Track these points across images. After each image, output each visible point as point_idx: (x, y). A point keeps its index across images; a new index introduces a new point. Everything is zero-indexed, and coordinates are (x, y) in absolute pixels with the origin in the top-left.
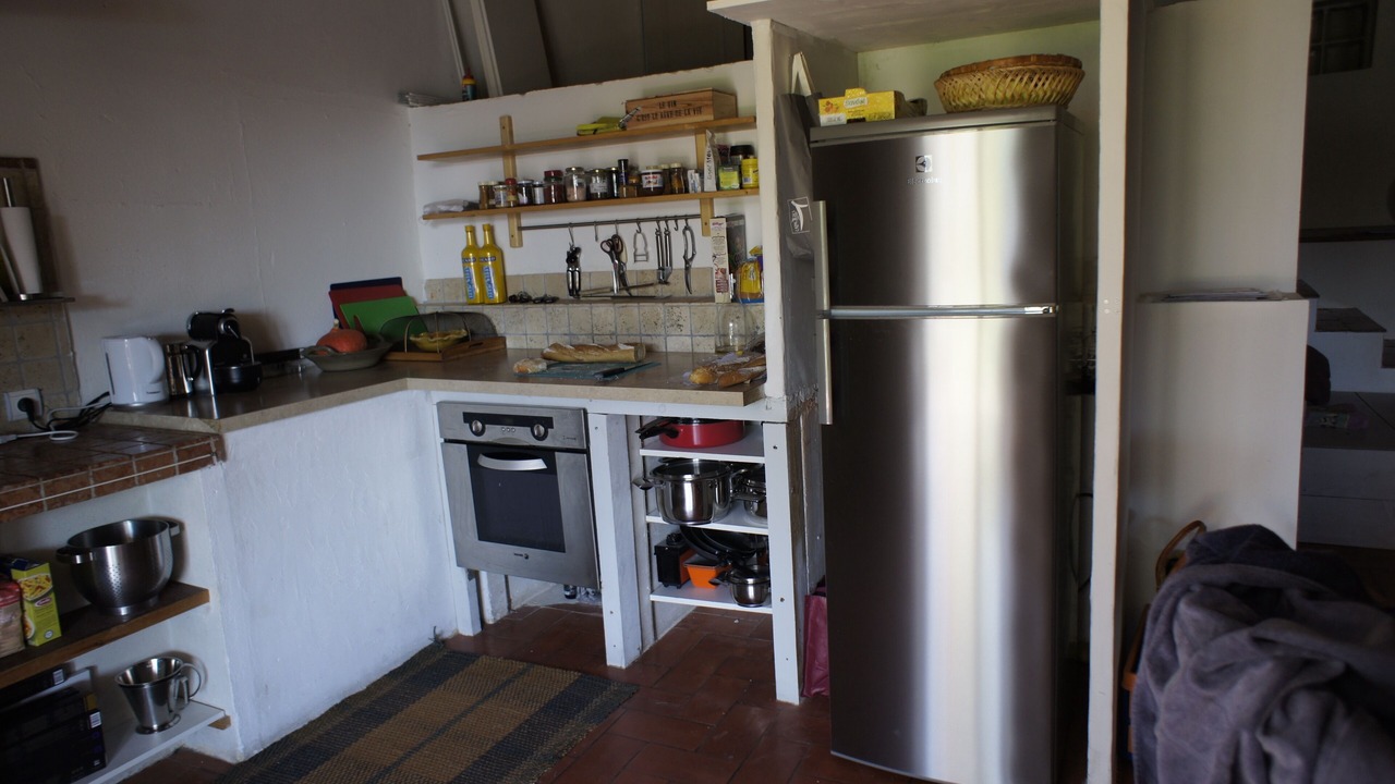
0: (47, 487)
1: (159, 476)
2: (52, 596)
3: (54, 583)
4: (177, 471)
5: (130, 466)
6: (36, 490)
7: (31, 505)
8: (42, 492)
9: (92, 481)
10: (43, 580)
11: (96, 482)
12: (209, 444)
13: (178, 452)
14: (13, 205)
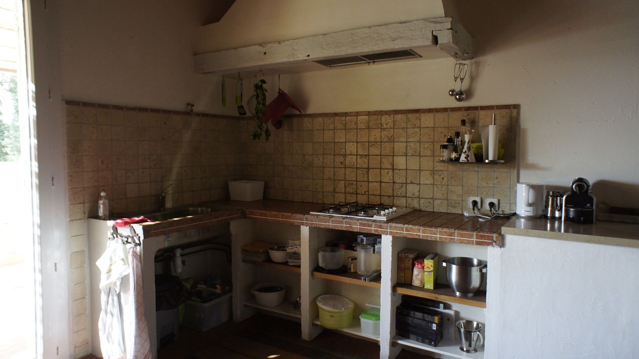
0: (423, 230)
1: (466, 242)
2: (432, 273)
3: (434, 268)
4: (474, 243)
5: (454, 233)
6: (419, 230)
7: (417, 235)
8: (421, 232)
9: (438, 234)
10: (430, 265)
11: (440, 235)
12: (493, 236)
13: (476, 235)
14: (494, 124)
